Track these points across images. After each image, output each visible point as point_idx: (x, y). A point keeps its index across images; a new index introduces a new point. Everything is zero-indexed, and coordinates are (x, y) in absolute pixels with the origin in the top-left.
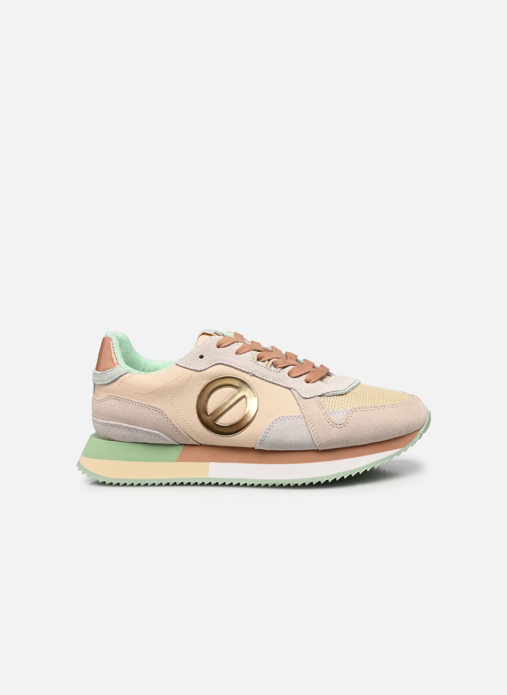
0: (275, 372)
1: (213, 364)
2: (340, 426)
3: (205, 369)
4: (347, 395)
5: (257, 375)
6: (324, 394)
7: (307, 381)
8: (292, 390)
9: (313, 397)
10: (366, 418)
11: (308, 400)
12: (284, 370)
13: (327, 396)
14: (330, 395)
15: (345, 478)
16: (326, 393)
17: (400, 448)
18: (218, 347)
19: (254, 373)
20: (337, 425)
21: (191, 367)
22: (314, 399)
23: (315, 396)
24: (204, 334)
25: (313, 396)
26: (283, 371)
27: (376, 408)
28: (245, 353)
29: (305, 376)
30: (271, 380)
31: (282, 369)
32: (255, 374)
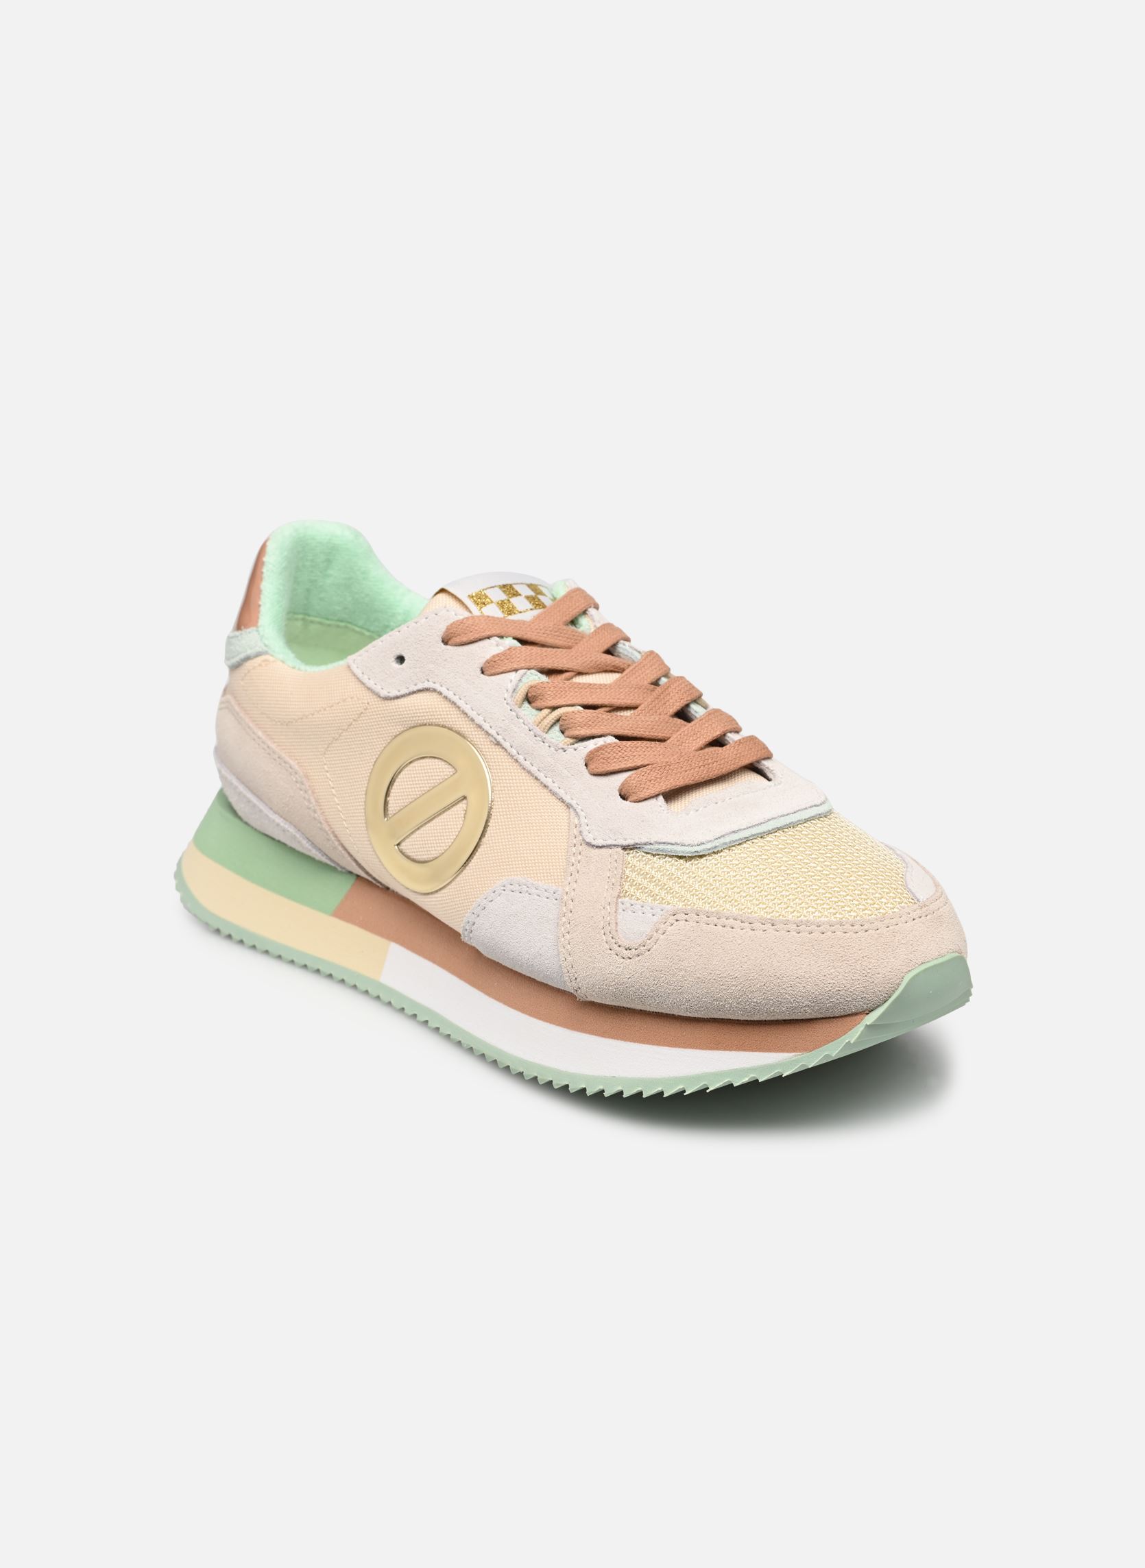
0: (552, 749)
1: (420, 686)
2: (628, 951)
3: (397, 697)
4: (702, 860)
5: (507, 745)
6: (637, 844)
7: (622, 794)
8: (571, 810)
9: (609, 847)
10: (699, 948)
11: (597, 850)
12: (581, 745)
13: (647, 853)
14: (654, 853)
15: (625, 1095)
16: (645, 844)
17: (794, 1051)
18: (445, 642)
19: (499, 738)
20: (620, 949)
21: (371, 684)
22: (610, 851)
23: (615, 846)
24: (442, 591)
25: (609, 842)
26: (575, 750)
27: (746, 924)
28: (504, 675)
29: (622, 777)
30: (534, 769)
31: (576, 743)
32: (502, 742)
